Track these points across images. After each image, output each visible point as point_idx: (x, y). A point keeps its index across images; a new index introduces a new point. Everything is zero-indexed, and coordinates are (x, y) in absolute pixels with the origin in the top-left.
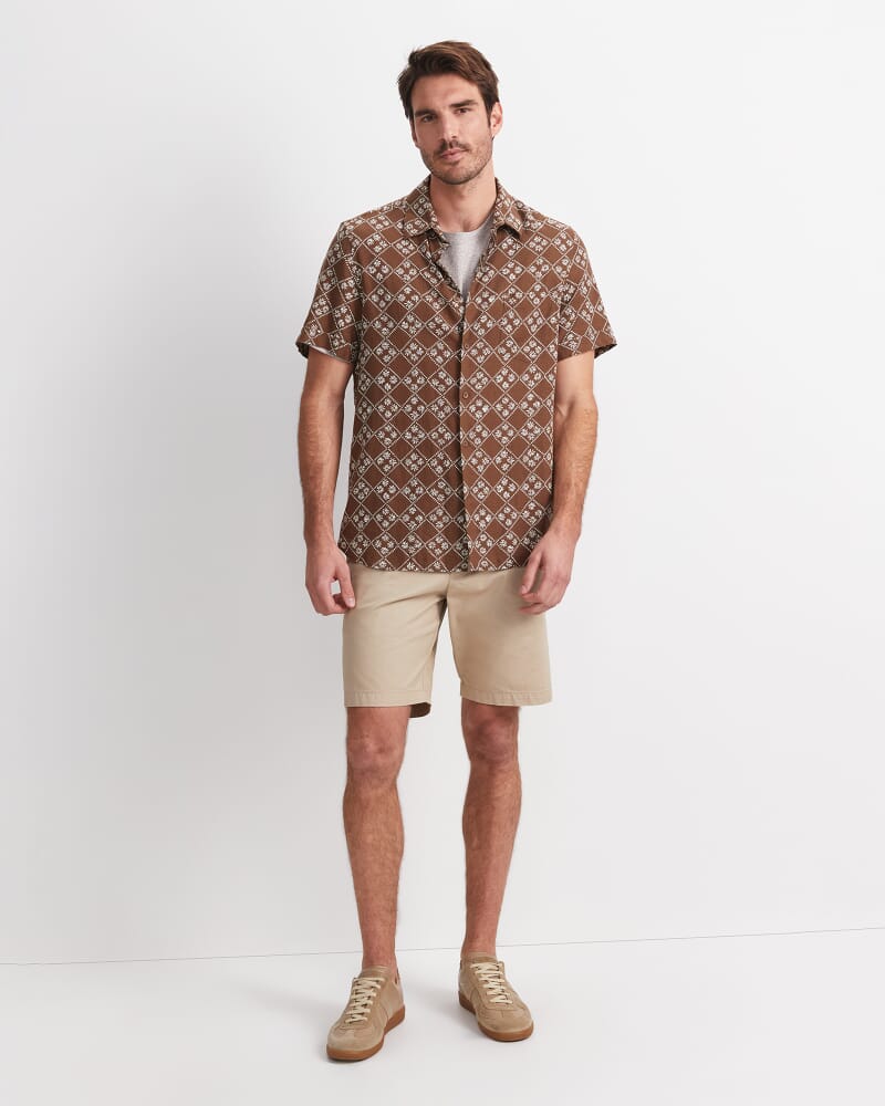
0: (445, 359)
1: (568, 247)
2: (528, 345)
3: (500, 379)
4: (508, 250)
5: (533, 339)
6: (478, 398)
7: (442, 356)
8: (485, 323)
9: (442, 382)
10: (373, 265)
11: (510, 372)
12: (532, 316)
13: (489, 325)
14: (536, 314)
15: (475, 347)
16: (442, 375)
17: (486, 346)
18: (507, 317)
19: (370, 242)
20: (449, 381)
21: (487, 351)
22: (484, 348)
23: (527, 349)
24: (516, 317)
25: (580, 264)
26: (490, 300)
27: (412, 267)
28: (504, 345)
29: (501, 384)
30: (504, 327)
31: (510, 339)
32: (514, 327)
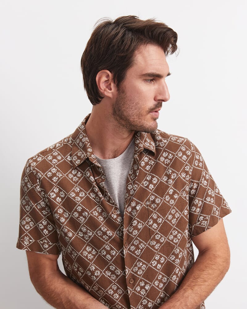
0: (112, 256)
1: (188, 156)
2: (171, 234)
3: (154, 263)
4: (145, 166)
5: (174, 229)
6: (141, 280)
7: (110, 254)
8: (137, 226)
9: (113, 272)
10: (53, 191)
11: (161, 257)
12: (170, 214)
13: (140, 226)
14: (173, 211)
15: (133, 245)
16: (113, 268)
17: (140, 242)
18: (152, 218)
19: (49, 174)
20: (119, 272)
21: (142, 246)
22: (139, 244)
23: (171, 237)
24: (159, 217)
25: (198, 166)
26: (138, 208)
27: (81, 191)
28: (154, 239)
29: (156, 267)
30: (151, 226)
31: (157, 234)
32: (159, 224)
